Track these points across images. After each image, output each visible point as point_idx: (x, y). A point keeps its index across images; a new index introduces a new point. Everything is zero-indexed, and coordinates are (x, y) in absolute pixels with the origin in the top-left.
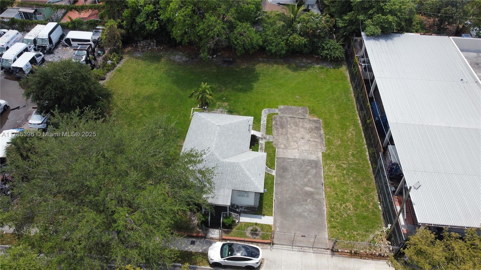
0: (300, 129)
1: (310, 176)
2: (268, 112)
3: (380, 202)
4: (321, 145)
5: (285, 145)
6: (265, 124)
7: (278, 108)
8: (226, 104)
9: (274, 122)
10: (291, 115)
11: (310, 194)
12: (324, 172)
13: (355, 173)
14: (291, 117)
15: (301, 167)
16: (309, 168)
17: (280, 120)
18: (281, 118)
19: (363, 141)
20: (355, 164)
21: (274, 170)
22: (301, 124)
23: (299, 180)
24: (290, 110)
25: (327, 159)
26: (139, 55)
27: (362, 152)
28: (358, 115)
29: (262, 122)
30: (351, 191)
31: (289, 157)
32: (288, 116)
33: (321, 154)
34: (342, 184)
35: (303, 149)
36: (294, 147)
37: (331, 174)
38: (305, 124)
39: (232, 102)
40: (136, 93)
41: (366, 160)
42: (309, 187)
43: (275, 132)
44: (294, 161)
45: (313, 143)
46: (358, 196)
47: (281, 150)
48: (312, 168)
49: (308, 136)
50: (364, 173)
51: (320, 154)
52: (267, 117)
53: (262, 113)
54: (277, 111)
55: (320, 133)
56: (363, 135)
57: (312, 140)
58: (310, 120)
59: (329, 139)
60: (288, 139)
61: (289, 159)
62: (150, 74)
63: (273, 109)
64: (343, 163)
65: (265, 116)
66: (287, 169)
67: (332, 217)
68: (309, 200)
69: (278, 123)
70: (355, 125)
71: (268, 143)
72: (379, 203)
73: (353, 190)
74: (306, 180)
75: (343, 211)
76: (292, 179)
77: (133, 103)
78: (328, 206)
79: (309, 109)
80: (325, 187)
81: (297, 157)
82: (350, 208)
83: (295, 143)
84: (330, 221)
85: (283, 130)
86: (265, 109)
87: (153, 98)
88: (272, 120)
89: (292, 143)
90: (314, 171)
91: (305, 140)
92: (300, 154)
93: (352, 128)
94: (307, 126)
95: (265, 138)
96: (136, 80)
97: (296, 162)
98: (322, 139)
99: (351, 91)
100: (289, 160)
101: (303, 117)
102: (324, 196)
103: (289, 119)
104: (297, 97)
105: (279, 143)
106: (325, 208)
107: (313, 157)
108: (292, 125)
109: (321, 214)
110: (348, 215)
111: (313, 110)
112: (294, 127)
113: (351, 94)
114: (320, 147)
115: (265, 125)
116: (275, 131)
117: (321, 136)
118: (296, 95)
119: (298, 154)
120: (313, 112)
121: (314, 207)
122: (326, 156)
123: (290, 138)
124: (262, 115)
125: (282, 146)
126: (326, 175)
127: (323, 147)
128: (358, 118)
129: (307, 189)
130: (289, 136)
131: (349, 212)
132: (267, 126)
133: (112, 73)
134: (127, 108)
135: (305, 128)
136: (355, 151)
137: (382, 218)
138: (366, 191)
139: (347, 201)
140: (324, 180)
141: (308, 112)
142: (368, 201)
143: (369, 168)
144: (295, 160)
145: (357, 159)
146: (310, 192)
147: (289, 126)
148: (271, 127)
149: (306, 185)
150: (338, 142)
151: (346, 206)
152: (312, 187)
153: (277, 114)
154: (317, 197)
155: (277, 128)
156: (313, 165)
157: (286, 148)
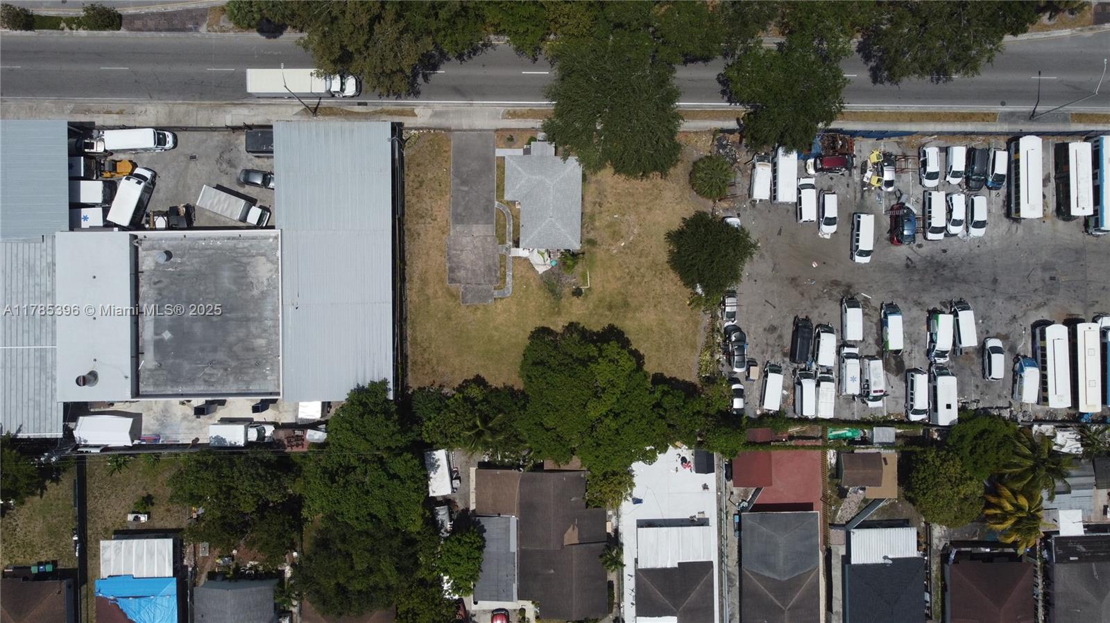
0: (471, 267)
1: (463, 203)
2: (506, 292)
4: (450, 244)
5: (486, 241)
6: (508, 271)
7: (495, 299)
9: (499, 274)
10: (480, 286)
11: (464, 183)
13: (421, 212)
14: (480, 284)
15: (471, 214)
16: (463, 214)
17: (492, 279)
18: (490, 282)
22: (470, 274)
23: (473, 198)
24: (481, 297)
25: (445, 227)
29: (511, 272)
30: (427, 190)
31: (482, 225)
32: (483, 286)
33: (451, 234)
34: (434, 198)
35: (468, 238)
36: (477, 239)
37: (444, 208)
38: (465, 275)
42: (463, 191)
43: (497, 259)
44: (478, 220)
45: (458, 248)
46: (422, 185)
47: (490, 234)
48: (460, 214)
49: (463, 256)
52: (505, 282)
53: (511, 288)
55: (450, 263)
57: (459, 252)
58: (459, 282)
59: (441, 255)
60: (483, 250)
61: (482, 223)
64: (430, 223)
66: (485, 209)
67: (446, 161)
68: (465, 176)
69: (494, 274)
71: (503, 242)
73: (425, 192)
74: (467, 198)
75: (436, 169)
76: (480, 198)
78: (449, 172)
79: (459, 302)
81: (475, 225)
82: (430, 172)
83: (476, 245)
84: (449, 156)
85: (489, 263)
86: (508, 295)
89: (479, 244)
90: (459, 210)
91: (466, 251)
92: (471, 230)
94: (463, 273)
95: (507, 249)
97: (476, 220)
100: (482, 221)
101: (467, 286)
102: (451, 183)
103: (482, 282)
105: (492, 243)
106: (452, 169)
107: (459, 228)
108: (479, 271)
109: (456, 162)
110: (432, 164)
112: (477, 268)
114: (451, 242)
115: (508, 267)
119: (473, 230)
123: (481, 251)
125: (489, 239)
129: (466, 189)
130: (482, 255)
131: (431, 168)
132: (505, 268)
133: (700, 340)
134: (661, 279)
135: (465, 269)
139: (431, 180)
140: (450, 200)
141: (461, 296)
144: (477, 223)
146: (463, 185)
147: (482, 269)
148: (501, 266)
149: (467, 192)
151: (433, 173)
153: (495, 289)
154: (457, 181)
155: (495, 265)
156: (459, 217)
157: (485, 237)
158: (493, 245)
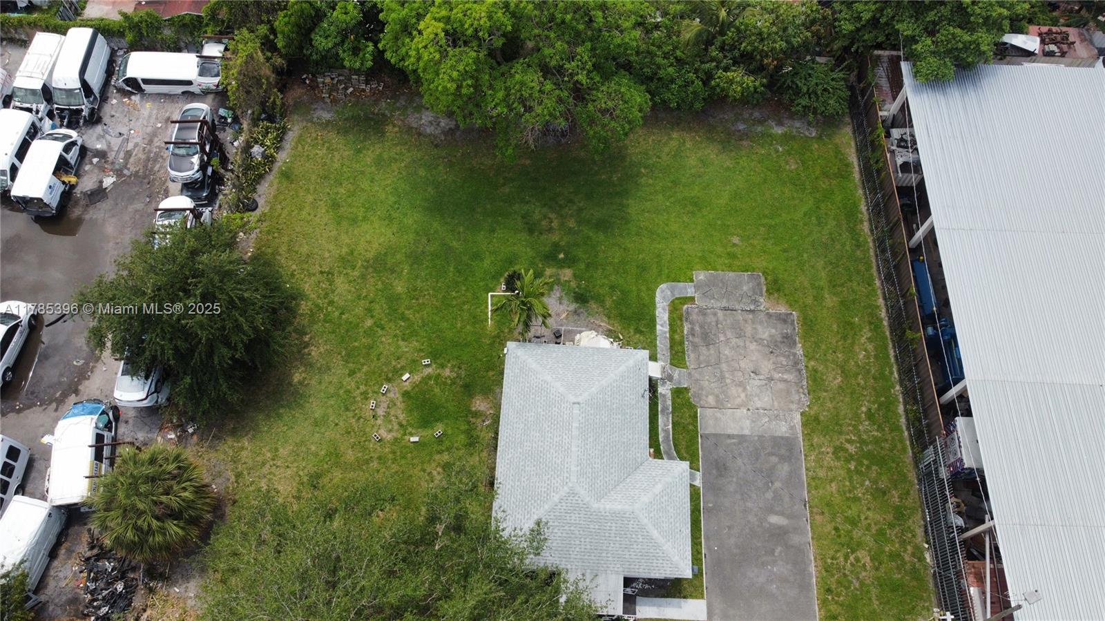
0: (748, 343)
1: (778, 485)
2: (669, 293)
3: (927, 543)
4: (798, 392)
5: (717, 396)
6: (665, 333)
7: (692, 281)
8: (567, 274)
9: (686, 328)
10: (724, 304)
11: (779, 534)
12: (807, 469)
13: (874, 468)
14: (725, 309)
15: (757, 459)
16: (774, 459)
17: (701, 318)
18: (703, 312)
19: (892, 373)
20: (877, 441)
21: (699, 471)
22: (749, 330)
23: (754, 496)
24: (721, 285)
25: (813, 431)
26: (326, 116)
27: (888, 406)
28: (879, 292)
29: (658, 327)
30: (866, 518)
31: (730, 432)
32: (719, 304)
33: (799, 417)
34: (848, 499)
35: (759, 404)
36: (738, 401)
37: (821, 474)
38: (759, 328)
39: (583, 266)
40: (345, 250)
41: (898, 428)
42: (777, 513)
43: (690, 357)
44: (739, 443)
45: (781, 386)
46: (881, 533)
47: (709, 412)
48: (783, 459)
49: (766, 366)
50: (894, 465)
51: (797, 418)
52: (671, 312)
53: (657, 299)
54: (690, 291)
55: (795, 355)
56: (892, 353)
57: (777, 376)
58: (769, 315)
59: (816, 371)
60: (722, 378)
61: (729, 436)
62: (365, 184)
63: (681, 284)
64: (849, 441)
65: (663, 309)
66: (725, 468)
67: (829, 591)
68: (779, 549)
69: (697, 328)
70: (875, 325)
71: (678, 393)
72: (927, 546)
73: (870, 514)
74: (769, 495)
75: (852, 572)
76: (738, 496)
77: (341, 285)
78: (819, 563)
79: (766, 279)
80: (811, 512)
81: (747, 432)
82: (864, 565)
83: (740, 390)
84: (824, 603)
85: (709, 350)
86: (663, 286)
87: (388, 266)
88: (681, 320)
89: (734, 391)
90: (784, 469)
91: (762, 377)
92: (753, 422)
93: (866, 333)
94: (764, 333)
95: (670, 378)
96: (335, 205)
97: (745, 445)
98: (799, 371)
99: (862, 213)
100: (729, 441)
101: (752, 307)
102: (810, 535)
103: (720, 314)
104: (736, 240)
105: (704, 393)
106: (813, 569)
107: (782, 429)
108: (729, 334)
109: (804, 587)
110: (862, 584)
111: (775, 281)
112: (734, 341)
113: (861, 222)
114: (797, 397)
115: (666, 337)
116: (692, 356)
117: (796, 363)
118: (733, 234)
119: (748, 422)
120: (775, 288)
121: (789, 567)
122: (811, 423)
123: (727, 376)
124: (658, 305)
125: (711, 400)
126: (813, 479)
127: (802, 396)
128: (881, 302)
129: (774, 519)
130: (724, 366)
131: (864, 574)
132: (672, 339)
133: (271, 185)
134: (331, 303)
135: (759, 341)
136: (874, 403)
137: (931, 585)
138: (900, 515)
139: (860, 545)
140: (809, 492)
141: (765, 289)
142: (903, 543)
143: (904, 450)
144: (742, 438)
145: (880, 429)
146: (780, 527)
147: (722, 339)
148: (682, 343)
149: (771, 510)
150: (835, 379)
151: (857, 560)
152: (782, 514)
153: (692, 299)
154: (795, 539)
155: (695, 346)
156: (783, 451)
157: (720, 406)
158: (702, 388)
